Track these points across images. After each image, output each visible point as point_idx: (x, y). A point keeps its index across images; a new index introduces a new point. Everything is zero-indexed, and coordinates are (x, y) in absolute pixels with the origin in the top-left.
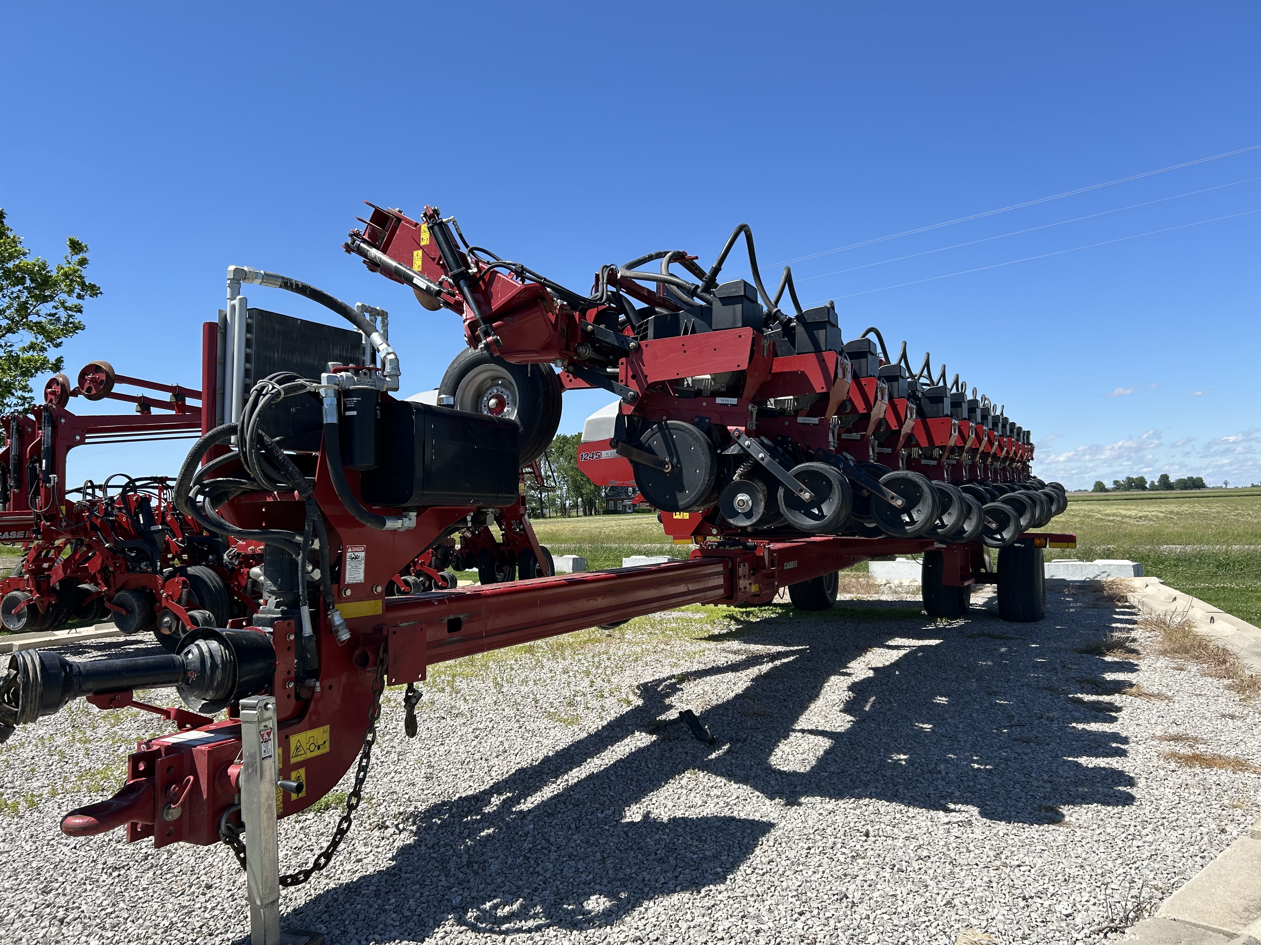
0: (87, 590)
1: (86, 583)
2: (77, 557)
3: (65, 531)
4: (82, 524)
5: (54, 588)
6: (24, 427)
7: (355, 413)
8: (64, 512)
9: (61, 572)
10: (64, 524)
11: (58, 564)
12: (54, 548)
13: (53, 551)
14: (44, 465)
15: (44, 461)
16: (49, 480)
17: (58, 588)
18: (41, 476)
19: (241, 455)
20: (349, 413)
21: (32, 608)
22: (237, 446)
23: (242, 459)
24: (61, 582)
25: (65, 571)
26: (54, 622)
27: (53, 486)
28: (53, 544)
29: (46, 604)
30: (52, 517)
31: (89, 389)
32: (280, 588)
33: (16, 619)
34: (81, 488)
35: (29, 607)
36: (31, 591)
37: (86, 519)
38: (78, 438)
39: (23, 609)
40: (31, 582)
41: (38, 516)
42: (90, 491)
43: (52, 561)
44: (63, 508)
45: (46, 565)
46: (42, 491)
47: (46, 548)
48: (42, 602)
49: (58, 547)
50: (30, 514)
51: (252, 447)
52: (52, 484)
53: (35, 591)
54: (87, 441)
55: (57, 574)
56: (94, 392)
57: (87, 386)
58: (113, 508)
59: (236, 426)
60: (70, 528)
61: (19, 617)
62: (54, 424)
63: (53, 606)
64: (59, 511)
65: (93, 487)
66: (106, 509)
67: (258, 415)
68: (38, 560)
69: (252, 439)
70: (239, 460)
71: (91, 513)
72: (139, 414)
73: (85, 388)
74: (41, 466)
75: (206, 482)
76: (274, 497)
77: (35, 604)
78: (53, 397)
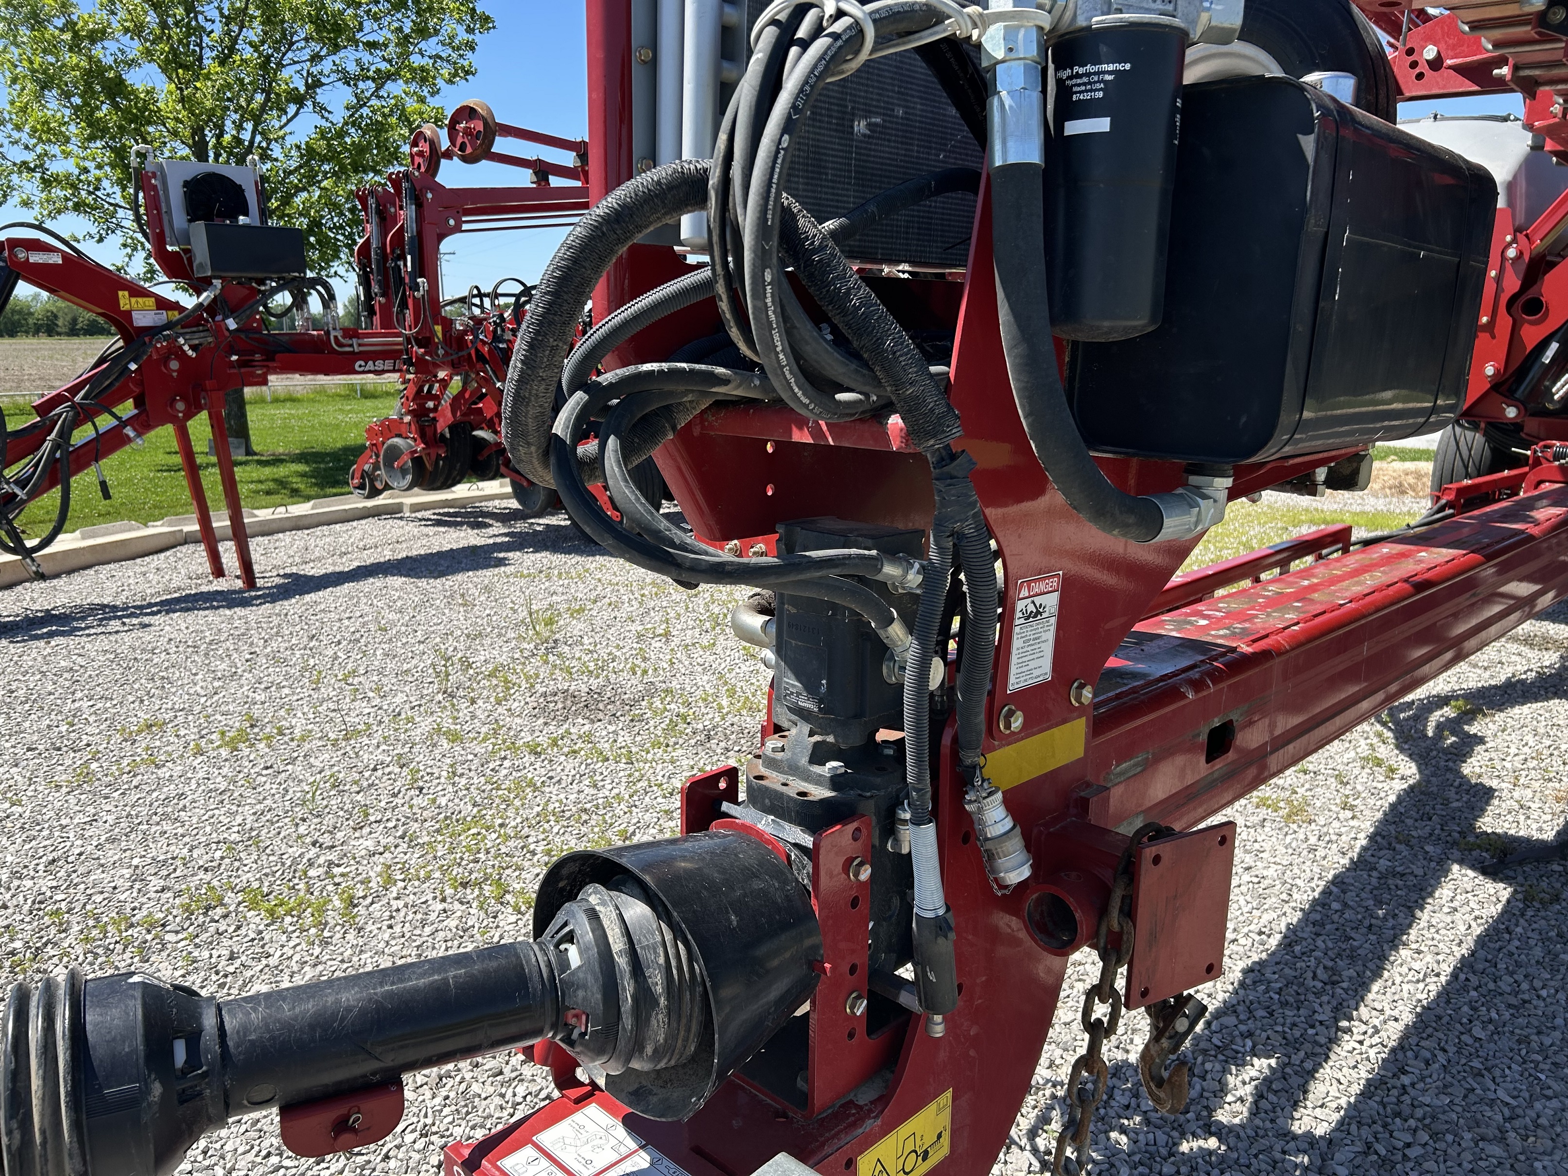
0: (483, 439)
1: (482, 429)
2: (467, 396)
3: (443, 363)
4: (464, 353)
5: (442, 435)
6: (385, 206)
7: (1103, 125)
8: (440, 335)
9: (449, 414)
10: (441, 352)
11: (446, 403)
12: (438, 381)
13: (437, 385)
14: (409, 264)
15: (409, 257)
16: (416, 287)
17: (448, 435)
18: (407, 280)
19: (720, 288)
20: (1074, 127)
21: (418, 462)
22: (707, 248)
23: (724, 306)
24: (451, 428)
25: (454, 413)
26: (446, 480)
27: (423, 296)
28: (436, 376)
29: (434, 457)
30: (425, 341)
31: (462, 148)
32: (827, 704)
33: (400, 475)
34: (465, 298)
35: (414, 460)
36: (415, 439)
37: (470, 345)
38: (452, 222)
39: (406, 462)
40: (413, 427)
41: (408, 340)
42: (477, 301)
43: (436, 398)
44: (438, 329)
45: (431, 404)
46: (410, 302)
47: (427, 381)
48: (429, 454)
49: (443, 380)
50: (399, 335)
51: (762, 259)
52: (422, 292)
53: (419, 440)
54: (465, 227)
55: (445, 416)
56: (469, 150)
57: (459, 141)
58: (503, 330)
59: (702, 178)
60: (450, 358)
61: (404, 472)
62: (418, 201)
63: (444, 459)
64: (433, 333)
65: (481, 295)
66: (495, 331)
67: (788, 126)
68: (420, 396)
69: (762, 229)
70: (712, 302)
71: (476, 337)
72: (534, 186)
73: (458, 145)
74: (405, 265)
75: (607, 378)
76: (817, 432)
77: (420, 457)
78: (421, 160)
